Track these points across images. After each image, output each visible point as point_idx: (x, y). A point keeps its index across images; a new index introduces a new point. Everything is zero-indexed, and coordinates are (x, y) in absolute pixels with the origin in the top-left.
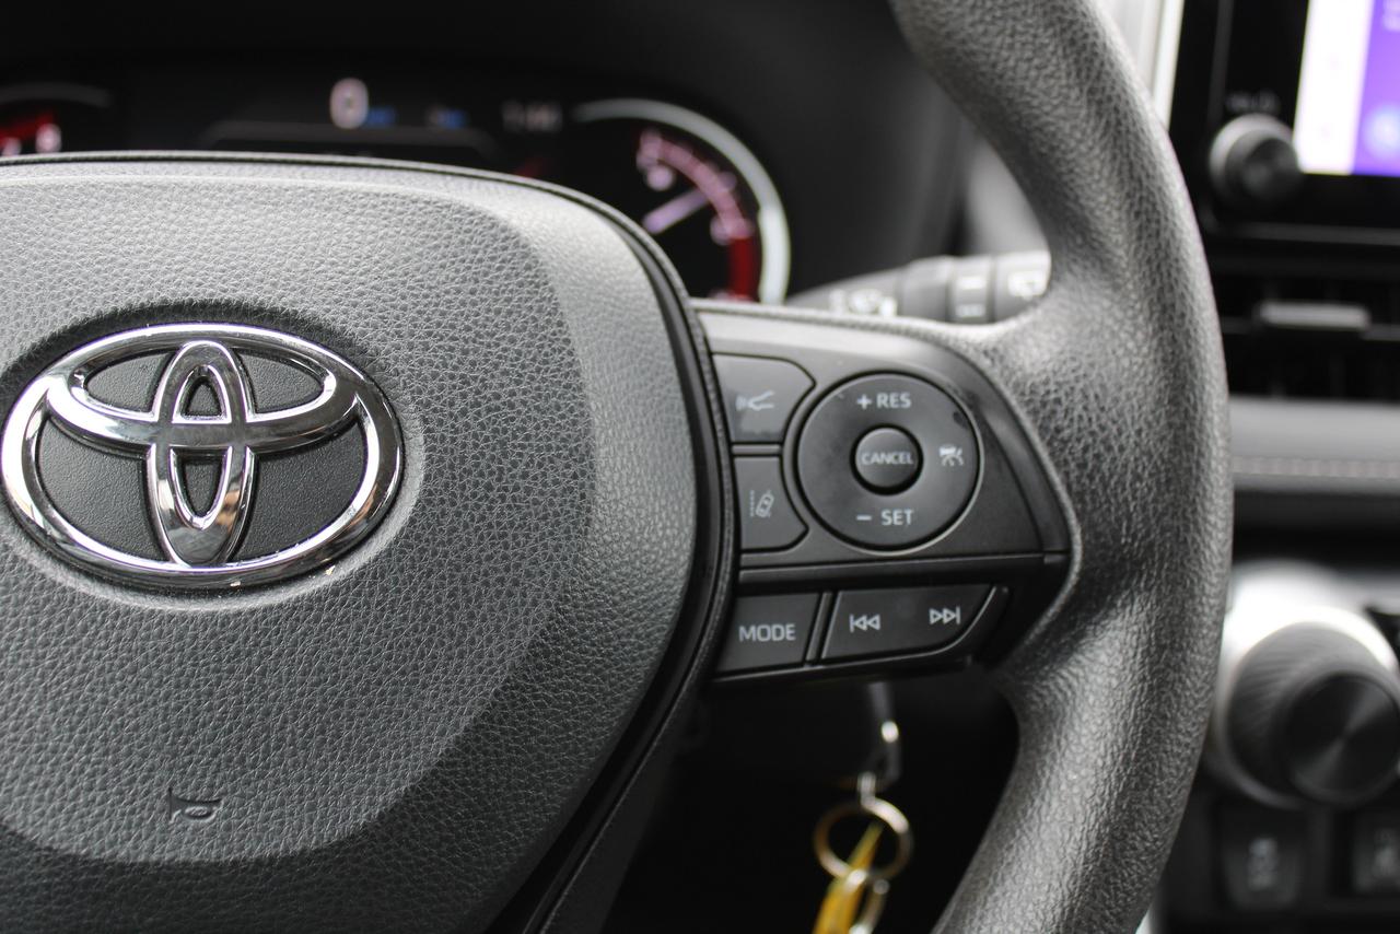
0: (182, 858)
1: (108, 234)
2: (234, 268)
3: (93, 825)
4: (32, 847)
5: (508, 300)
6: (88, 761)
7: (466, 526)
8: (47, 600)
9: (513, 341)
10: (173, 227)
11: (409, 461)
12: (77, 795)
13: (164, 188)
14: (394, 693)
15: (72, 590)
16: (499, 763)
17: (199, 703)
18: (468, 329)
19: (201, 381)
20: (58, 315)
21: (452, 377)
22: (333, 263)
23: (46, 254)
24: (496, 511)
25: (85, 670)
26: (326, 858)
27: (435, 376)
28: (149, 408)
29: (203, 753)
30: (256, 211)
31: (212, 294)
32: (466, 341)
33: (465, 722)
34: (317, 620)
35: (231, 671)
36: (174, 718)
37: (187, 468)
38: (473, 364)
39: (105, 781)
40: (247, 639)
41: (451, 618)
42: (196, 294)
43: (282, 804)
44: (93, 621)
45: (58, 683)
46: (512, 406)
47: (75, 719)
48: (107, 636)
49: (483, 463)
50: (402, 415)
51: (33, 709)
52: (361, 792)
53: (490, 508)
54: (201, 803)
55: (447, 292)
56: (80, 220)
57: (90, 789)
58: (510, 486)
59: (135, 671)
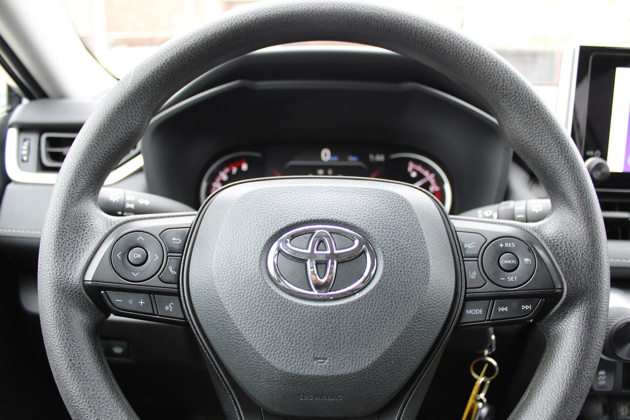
0: (317, 374)
1: (295, 201)
2: (329, 210)
3: (293, 364)
4: (276, 369)
5: (404, 218)
6: (292, 346)
7: (395, 282)
8: (281, 302)
9: (406, 229)
10: (312, 198)
11: (378, 263)
12: (289, 355)
13: (308, 188)
14: (375, 329)
15: (287, 299)
16: (404, 349)
17: (322, 331)
18: (394, 226)
19: (321, 241)
20: (282, 223)
21: (390, 240)
22: (356, 208)
23: (279, 206)
24: (403, 278)
25: (291, 321)
26: (356, 375)
27: (385, 240)
28: (307, 249)
29: (323, 345)
30: (334, 194)
31: (324, 217)
32: (393, 230)
33: (395, 337)
34: (354, 308)
35: (330, 322)
36: (315, 335)
37: (318, 265)
38: (396, 236)
39: (296, 352)
40: (335, 313)
41: (391, 308)
42: (319, 217)
43: (344, 360)
44: (293, 308)
45: (283, 325)
46: (407, 248)
47: (288, 334)
48: (297, 312)
49: (399, 264)
50: (376, 251)
51: (277, 332)
52: (366, 357)
53: (401, 277)
54: (322, 359)
55: (388, 216)
56: (286, 197)
57: (292, 354)
58: (407, 271)
59: (304, 322)
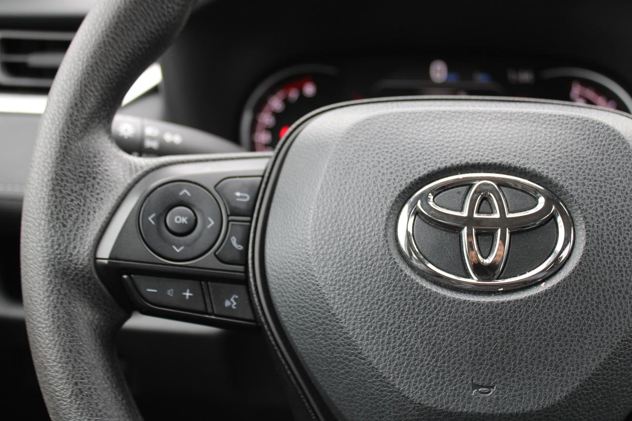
0: (477, 411)
1: (439, 133)
2: (496, 148)
3: (438, 394)
4: (412, 402)
5: (618, 163)
6: (436, 366)
7: (604, 266)
8: (419, 294)
9: (621, 182)
10: (467, 130)
11: (577, 236)
12: (431, 381)
13: (460, 113)
14: (572, 341)
15: (430, 290)
16: (617, 375)
17: (485, 342)
18: (601, 176)
19: (485, 199)
20: (421, 168)
21: (596, 198)
22: (539, 147)
23: (414, 142)
24: (618, 259)
25: (435, 326)
26: (541, 414)
27: (588, 197)
28: (462, 210)
29: (487, 364)
30: (502, 123)
31: (488, 160)
32: (601, 182)
33: (604, 355)
34: (538, 307)
35: (499, 328)
36: (473, 348)
37: (479, 237)
38: (605, 192)
39: (444, 374)
40: (506, 314)
41: (598, 308)
42: (481, 160)
43: (521, 389)
44: (439, 304)
45: (424, 331)
46: (623, 211)
47: (431, 347)
48: (445, 311)
49: (611, 237)
50: (574, 215)
51: (412, 342)
52: (556, 386)
53: (615, 258)
54: (486, 387)
55: (591, 160)
56: (426, 127)
57: (437, 378)
58: (623, 248)
59: (457, 327)
